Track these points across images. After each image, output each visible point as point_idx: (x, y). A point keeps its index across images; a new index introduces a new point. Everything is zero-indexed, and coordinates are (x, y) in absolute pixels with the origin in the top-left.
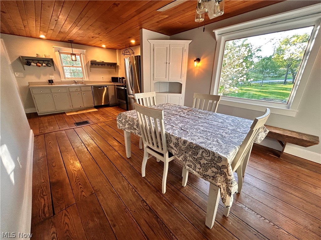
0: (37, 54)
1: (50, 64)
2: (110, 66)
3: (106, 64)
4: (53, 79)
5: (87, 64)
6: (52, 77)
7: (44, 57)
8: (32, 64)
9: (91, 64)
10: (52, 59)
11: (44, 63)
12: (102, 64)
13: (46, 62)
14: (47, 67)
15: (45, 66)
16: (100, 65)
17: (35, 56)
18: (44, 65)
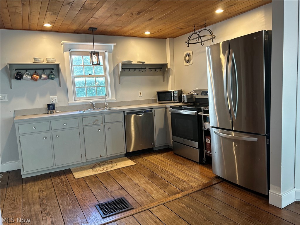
0: (35, 58)
1: (54, 75)
2: (154, 70)
3: (147, 68)
4: (54, 102)
5: (114, 70)
6: (54, 99)
7: (45, 62)
8: (24, 76)
9: (122, 69)
10: (58, 65)
11: (44, 74)
12: (140, 68)
13: (48, 72)
14: (48, 80)
15: (45, 79)
16: (137, 70)
17: (31, 61)
18: (44, 76)
